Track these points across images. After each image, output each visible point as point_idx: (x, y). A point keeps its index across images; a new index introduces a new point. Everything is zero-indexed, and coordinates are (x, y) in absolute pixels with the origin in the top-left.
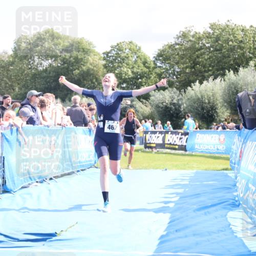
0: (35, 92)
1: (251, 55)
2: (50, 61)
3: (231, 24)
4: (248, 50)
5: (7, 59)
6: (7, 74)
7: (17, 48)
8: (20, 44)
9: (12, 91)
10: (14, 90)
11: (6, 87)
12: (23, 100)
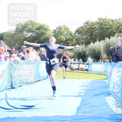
0: (25, 46)
1: (115, 31)
2: (31, 33)
3: (107, 18)
4: (114, 29)
5: (13, 33)
6: (13, 39)
7: (17, 28)
8: (18, 26)
9: (15, 46)
10: (16, 45)
11: (12, 44)
12: (20, 49)
